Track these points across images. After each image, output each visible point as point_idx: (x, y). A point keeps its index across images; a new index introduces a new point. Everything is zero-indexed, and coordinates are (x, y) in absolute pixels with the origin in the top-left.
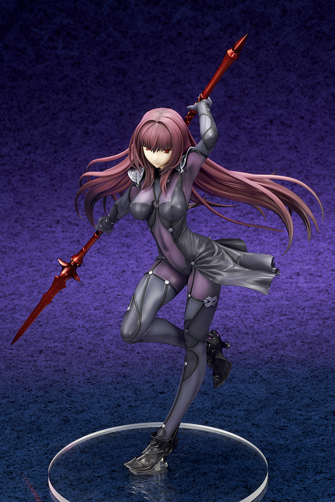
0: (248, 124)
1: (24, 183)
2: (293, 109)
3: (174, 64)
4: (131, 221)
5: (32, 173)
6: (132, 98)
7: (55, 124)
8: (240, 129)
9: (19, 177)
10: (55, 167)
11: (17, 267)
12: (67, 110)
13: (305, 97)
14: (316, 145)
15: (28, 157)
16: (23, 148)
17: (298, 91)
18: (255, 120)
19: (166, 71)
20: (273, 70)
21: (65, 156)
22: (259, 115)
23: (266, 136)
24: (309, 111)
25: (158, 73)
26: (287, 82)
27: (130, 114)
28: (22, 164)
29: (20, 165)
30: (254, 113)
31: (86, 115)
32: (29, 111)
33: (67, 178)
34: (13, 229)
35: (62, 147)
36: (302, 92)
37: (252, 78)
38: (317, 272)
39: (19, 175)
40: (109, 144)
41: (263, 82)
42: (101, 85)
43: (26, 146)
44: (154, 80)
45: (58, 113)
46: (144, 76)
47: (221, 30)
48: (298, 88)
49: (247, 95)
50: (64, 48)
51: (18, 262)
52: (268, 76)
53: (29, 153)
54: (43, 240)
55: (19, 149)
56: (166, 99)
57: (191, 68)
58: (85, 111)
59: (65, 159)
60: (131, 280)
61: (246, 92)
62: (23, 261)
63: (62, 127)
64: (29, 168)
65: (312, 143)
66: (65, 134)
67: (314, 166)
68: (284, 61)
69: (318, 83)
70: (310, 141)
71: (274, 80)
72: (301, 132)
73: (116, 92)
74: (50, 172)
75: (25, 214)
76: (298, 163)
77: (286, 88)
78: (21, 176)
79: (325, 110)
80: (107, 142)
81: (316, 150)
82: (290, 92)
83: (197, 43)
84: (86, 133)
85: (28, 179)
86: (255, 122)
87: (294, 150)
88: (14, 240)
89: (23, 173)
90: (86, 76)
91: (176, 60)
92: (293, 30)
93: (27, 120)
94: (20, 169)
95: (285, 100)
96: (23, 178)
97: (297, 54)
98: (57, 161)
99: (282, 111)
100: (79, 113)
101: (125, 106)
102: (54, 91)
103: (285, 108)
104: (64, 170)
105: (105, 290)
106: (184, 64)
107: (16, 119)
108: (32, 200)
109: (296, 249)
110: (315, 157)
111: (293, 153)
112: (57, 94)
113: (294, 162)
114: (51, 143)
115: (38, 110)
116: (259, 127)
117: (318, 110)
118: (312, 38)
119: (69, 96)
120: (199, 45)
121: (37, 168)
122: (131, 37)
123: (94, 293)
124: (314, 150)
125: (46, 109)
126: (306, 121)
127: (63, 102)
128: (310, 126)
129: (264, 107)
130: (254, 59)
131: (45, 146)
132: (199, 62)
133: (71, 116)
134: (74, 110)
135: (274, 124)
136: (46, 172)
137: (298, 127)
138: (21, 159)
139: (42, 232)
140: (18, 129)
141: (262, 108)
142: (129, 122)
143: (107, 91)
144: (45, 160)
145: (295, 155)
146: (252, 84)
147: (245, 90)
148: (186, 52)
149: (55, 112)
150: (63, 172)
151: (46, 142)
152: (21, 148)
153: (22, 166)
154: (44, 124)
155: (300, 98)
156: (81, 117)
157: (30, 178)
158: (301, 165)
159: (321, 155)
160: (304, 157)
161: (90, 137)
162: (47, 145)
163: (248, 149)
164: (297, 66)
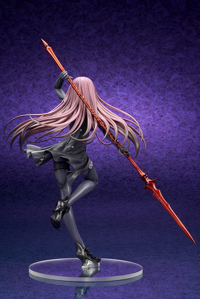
0: (107, 84)
1: (6, 114)
2: (127, 76)
3: (74, 50)
4: (54, 141)
5: (10, 108)
6: (55, 67)
7: (20, 80)
8: (103, 86)
9: (4, 110)
10: (20, 105)
11: (5, 169)
12: (25, 72)
13: (133, 70)
14: (136, 98)
15: (8, 98)
16: (6, 93)
17: (130, 66)
18: (110, 82)
19: (70, 53)
20: (119, 55)
21: (24, 99)
22: (112, 79)
23: (114, 92)
24: (134, 78)
25: (67, 54)
26: (125, 61)
27: (54, 76)
28: (5, 103)
29: (4, 103)
30: (109, 78)
31: (34, 75)
32: (8, 72)
33: (25, 112)
34: (2, 143)
35: (23, 93)
36: (132, 67)
37: (109, 59)
38: (133, 178)
39: (4, 109)
40: (44, 92)
41: (114, 61)
42: (41, 59)
43: (7, 92)
44: (65, 58)
45: (21, 73)
46: (60, 55)
47: (96, 33)
48: (129, 65)
49: (107, 68)
50: (24, 39)
51: (5, 165)
52: (116, 58)
53: (9, 96)
54: (16, 151)
55: (4, 93)
56: (70, 68)
57: (82, 52)
58: (33, 73)
59: (25, 100)
60: (54, 179)
61: (106, 66)
62: (7, 164)
63: (23, 82)
64: (8, 105)
65: (134, 97)
66: (24, 86)
67: (135, 110)
68: (124, 50)
69: (139, 63)
70: (134, 95)
71: (119, 60)
72: (130, 90)
73: (47, 63)
74: (18, 108)
75: (7, 133)
76: (128, 108)
77: (125, 65)
78: (5, 110)
79: (141, 78)
80: (44, 91)
81: (136, 100)
82: (126, 67)
83: (85, 39)
84: (34, 86)
85: (8, 112)
86: (110, 83)
87: (126, 100)
88: (3, 150)
89: (6, 108)
90: (34, 54)
91: (75, 47)
92: (129, 35)
93: (7, 77)
94: (4, 105)
95: (123, 71)
96: (6, 111)
97: (130, 47)
98: (21, 102)
99: (122, 78)
100: (31, 74)
101: (52, 71)
102: (19, 62)
103: (124, 76)
104: (24, 107)
105: (42, 185)
106: (79, 50)
107: (2, 76)
108: (10, 125)
109: (124, 163)
110: (136, 105)
111: (126, 102)
112: (21, 63)
113: (126, 107)
114: (18, 91)
115: (12, 72)
116: (111, 86)
117: (138, 77)
118: (137, 39)
119: (26, 64)
120: (86, 40)
121: (12, 105)
122: (54, 35)
123: (38, 187)
124: (135, 101)
125: (16, 71)
126: (133, 83)
127: (23, 68)
128: (134, 86)
129: (114, 75)
130: (111, 49)
131: (15, 92)
132: (86, 49)
133: (27, 76)
134: (28, 72)
135: (118, 84)
136: (16, 108)
137: (129, 87)
138: (5, 99)
139: (15, 146)
140: (3, 82)
141: (113, 75)
142: (53, 80)
143: (43, 63)
144: (16, 101)
145: (127, 103)
146: (109, 62)
147: (106, 65)
148: (80, 44)
149: (20, 73)
150: (24, 109)
151: (16, 90)
152: (5, 93)
153: (5, 104)
154: (15, 80)
155: (130, 71)
156: (32, 77)
157: (9, 111)
158: (129, 110)
159: (138, 104)
160: (131, 105)
161: (36, 88)
162: (17, 92)
163: (106, 98)
164: (130, 53)
